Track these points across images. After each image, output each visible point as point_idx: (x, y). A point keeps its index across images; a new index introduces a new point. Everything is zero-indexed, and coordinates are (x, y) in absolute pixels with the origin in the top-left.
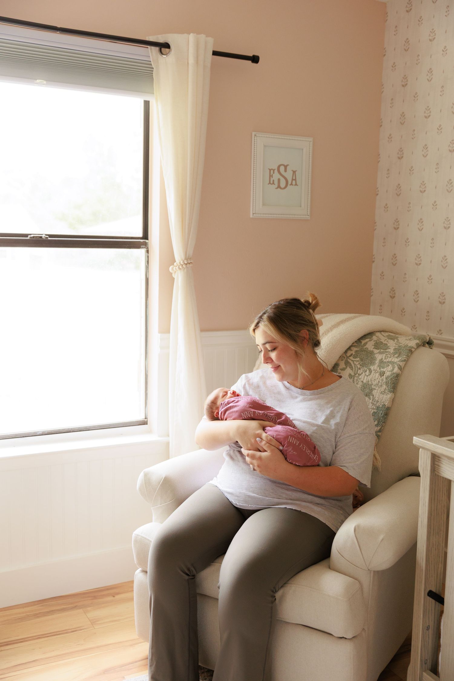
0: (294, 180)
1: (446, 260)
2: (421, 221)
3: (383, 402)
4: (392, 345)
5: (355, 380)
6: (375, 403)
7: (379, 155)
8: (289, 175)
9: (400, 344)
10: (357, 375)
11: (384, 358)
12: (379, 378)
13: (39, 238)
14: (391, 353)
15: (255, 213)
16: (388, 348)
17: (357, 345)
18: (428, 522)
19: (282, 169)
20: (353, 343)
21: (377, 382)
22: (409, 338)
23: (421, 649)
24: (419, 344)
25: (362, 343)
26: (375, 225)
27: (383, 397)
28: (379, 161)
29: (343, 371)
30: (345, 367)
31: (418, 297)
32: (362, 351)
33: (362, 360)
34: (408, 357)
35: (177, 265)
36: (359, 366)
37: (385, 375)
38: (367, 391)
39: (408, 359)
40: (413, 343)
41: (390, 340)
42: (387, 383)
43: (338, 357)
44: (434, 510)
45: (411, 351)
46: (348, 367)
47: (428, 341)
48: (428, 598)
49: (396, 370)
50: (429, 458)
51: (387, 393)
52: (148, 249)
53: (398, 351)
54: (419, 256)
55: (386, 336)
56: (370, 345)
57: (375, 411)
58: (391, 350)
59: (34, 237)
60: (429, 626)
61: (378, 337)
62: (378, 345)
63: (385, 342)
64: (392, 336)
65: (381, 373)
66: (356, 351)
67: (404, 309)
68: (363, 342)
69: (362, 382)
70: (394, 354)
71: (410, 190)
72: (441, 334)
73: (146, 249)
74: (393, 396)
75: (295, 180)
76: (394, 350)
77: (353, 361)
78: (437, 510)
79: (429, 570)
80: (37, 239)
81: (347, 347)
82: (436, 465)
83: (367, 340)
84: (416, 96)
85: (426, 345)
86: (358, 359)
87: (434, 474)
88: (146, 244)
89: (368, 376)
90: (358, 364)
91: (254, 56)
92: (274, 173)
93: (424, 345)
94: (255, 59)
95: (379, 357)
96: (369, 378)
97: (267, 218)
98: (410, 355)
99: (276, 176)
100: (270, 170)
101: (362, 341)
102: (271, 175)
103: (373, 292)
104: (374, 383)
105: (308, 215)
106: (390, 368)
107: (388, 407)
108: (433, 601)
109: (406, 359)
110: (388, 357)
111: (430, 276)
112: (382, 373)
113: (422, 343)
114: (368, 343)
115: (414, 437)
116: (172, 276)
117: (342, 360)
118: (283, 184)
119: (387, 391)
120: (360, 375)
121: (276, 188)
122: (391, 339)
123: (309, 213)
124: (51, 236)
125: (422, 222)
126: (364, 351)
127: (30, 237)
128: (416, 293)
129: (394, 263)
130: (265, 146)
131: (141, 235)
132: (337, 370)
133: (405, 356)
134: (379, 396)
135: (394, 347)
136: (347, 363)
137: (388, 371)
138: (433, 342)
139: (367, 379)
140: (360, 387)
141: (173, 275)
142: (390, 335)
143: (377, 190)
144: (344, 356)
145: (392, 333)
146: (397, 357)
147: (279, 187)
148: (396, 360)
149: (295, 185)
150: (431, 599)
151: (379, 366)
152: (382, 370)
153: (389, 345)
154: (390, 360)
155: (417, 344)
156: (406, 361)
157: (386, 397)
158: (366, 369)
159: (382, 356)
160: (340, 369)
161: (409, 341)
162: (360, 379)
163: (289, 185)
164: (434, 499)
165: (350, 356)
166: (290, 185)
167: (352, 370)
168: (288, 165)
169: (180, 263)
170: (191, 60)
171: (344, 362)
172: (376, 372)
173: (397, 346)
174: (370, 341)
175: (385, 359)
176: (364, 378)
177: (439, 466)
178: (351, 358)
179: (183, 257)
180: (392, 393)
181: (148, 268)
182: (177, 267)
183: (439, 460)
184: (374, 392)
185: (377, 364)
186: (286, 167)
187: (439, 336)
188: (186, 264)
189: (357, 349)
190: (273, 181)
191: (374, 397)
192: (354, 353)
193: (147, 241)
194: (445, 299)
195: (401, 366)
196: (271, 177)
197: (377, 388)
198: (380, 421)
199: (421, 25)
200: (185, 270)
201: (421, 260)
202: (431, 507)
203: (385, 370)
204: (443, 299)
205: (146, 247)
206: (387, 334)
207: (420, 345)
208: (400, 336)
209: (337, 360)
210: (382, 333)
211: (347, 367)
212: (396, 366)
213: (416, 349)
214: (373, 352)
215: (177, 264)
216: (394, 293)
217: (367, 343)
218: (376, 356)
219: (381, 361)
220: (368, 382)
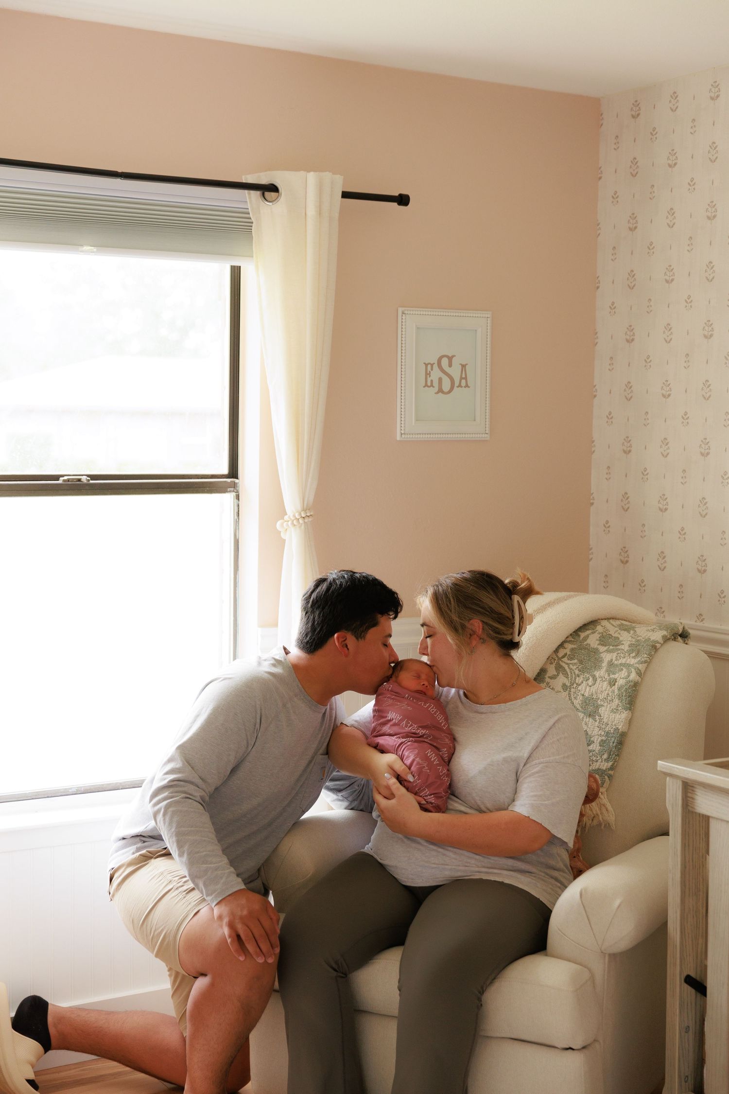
0: (463, 378)
1: (705, 504)
2: (665, 442)
3: (615, 725)
4: (626, 639)
5: (572, 693)
6: (604, 726)
7: (596, 333)
8: (455, 372)
9: (638, 637)
10: (575, 685)
11: (614, 659)
12: (608, 689)
13: (76, 481)
14: (626, 650)
15: (404, 434)
16: (620, 643)
17: (573, 640)
18: (681, 877)
19: (445, 361)
20: (567, 637)
21: (606, 695)
22: (652, 627)
23: (679, 1061)
24: (666, 636)
25: (581, 636)
26: (593, 445)
27: (615, 718)
28: (597, 343)
29: (553, 680)
30: (556, 674)
31: (665, 562)
32: (581, 648)
33: (581, 662)
34: (651, 656)
35: (289, 520)
36: (577, 672)
37: (617, 684)
38: (590, 708)
39: (650, 660)
40: (657, 636)
41: (623, 631)
42: (620, 697)
43: (545, 659)
44: (689, 862)
45: (655, 648)
46: (561, 674)
47: (680, 632)
48: (686, 986)
49: (633, 676)
50: (679, 789)
51: (621, 711)
52: (238, 493)
53: (635, 649)
54: (663, 498)
55: (618, 625)
56: (593, 640)
57: (604, 738)
58: (625, 647)
59: (68, 480)
60: (689, 1027)
61: (604, 627)
62: (605, 639)
63: (616, 635)
64: (626, 625)
65: (610, 681)
66: (572, 650)
67: (643, 581)
68: (583, 635)
69: (583, 695)
70: (630, 652)
71: (647, 393)
72: (702, 621)
73: (234, 494)
74: (630, 716)
75: (466, 378)
76: (629, 647)
77: (567, 664)
78: (693, 860)
79: (686, 946)
80: (73, 483)
81: (559, 643)
82: (689, 797)
83: (588, 632)
84: (651, 248)
85: (678, 638)
86: (576, 661)
87: (687, 810)
88: (235, 486)
89: (591, 686)
90: (575, 669)
91: (401, 195)
92: (432, 370)
93: (675, 639)
94: (403, 200)
95: (607, 657)
96: (593, 689)
97: (423, 439)
98: (653, 653)
99: (436, 374)
100: (426, 365)
101: (580, 633)
102: (428, 372)
103: (592, 553)
104: (601, 697)
105: (487, 434)
106: (624, 673)
107: (622, 732)
108: (693, 991)
109: (648, 659)
110: (620, 657)
111: (683, 529)
112: (613, 682)
113: (673, 635)
114: (590, 636)
115: (659, 762)
116: (281, 537)
117: (551, 663)
118: (446, 386)
119: (620, 708)
120: (579, 685)
121: (437, 393)
122: (625, 630)
123: (487, 429)
124: (94, 477)
125: (667, 444)
126: (585, 649)
127: (64, 481)
128: (662, 555)
129: (626, 507)
130: (418, 328)
131: (225, 471)
132: (544, 678)
133: (645, 656)
134: (609, 715)
135: (629, 643)
136: (559, 668)
137: (621, 678)
138: (690, 634)
139: (590, 690)
140: (580, 703)
141: (282, 534)
142: (622, 624)
143: (594, 389)
144: (555, 656)
145: (627, 621)
146: (634, 657)
147: (440, 391)
148: (633, 661)
149: (465, 387)
150: (689, 988)
151: (607, 671)
152: (612, 676)
153: (621, 639)
154: (624, 662)
155: (664, 637)
156: (648, 663)
157: (619, 717)
158: (588, 676)
159: (612, 656)
160: (549, 677)
161: (652, 632)
162: (579, 691)
163: (455, 387)
164: (689, 845)
165: (563, 657)
166: (458, 387)
167: (567, 677)
168: (453, 356)
169: (294, 516)
170: (311, 211)
171: (553, 666)
172: (604, 679)
173: (634, 640)
174: (593, 633)
175: (616, 660)
176: (585, 689)
177: (693, 799)
178: (565, 659)
179: (299, 507)
180: (628, 711)
181: (238, 524)
182: (290, 522)
183: (693, 790)
184: (602, 710)
185: (605, 668)
186: (450, 359)
187: (699, 624)
188: (304, 518)
189: (573, 646)
190: (432, 381)
191: (602, 718)
192: (568, 653)
193: (236, 481)
194: (706, 565)
195: (640, 671)
196: (428, 376)
197: (606, 704)
198: (612, 753)
199: (655, 141)
200: (303, 527)
201: (667, 504)
202: (685, 857)
203: (616, 676)
204: (703, 565)
205: (235, 491)
206: (618, 622)
207: (669, 639)
208: (638, 626)
209: (543, 663)
210: (611, 621)
211: (559, 673)
212: (633, 670)
213: (662, 645)
214: (597, 649)
215: (289, 517)
216: (626, 555)
217: (588, 636)
218: (603, 655)
219: (611, 664)
220: (592, 695)
